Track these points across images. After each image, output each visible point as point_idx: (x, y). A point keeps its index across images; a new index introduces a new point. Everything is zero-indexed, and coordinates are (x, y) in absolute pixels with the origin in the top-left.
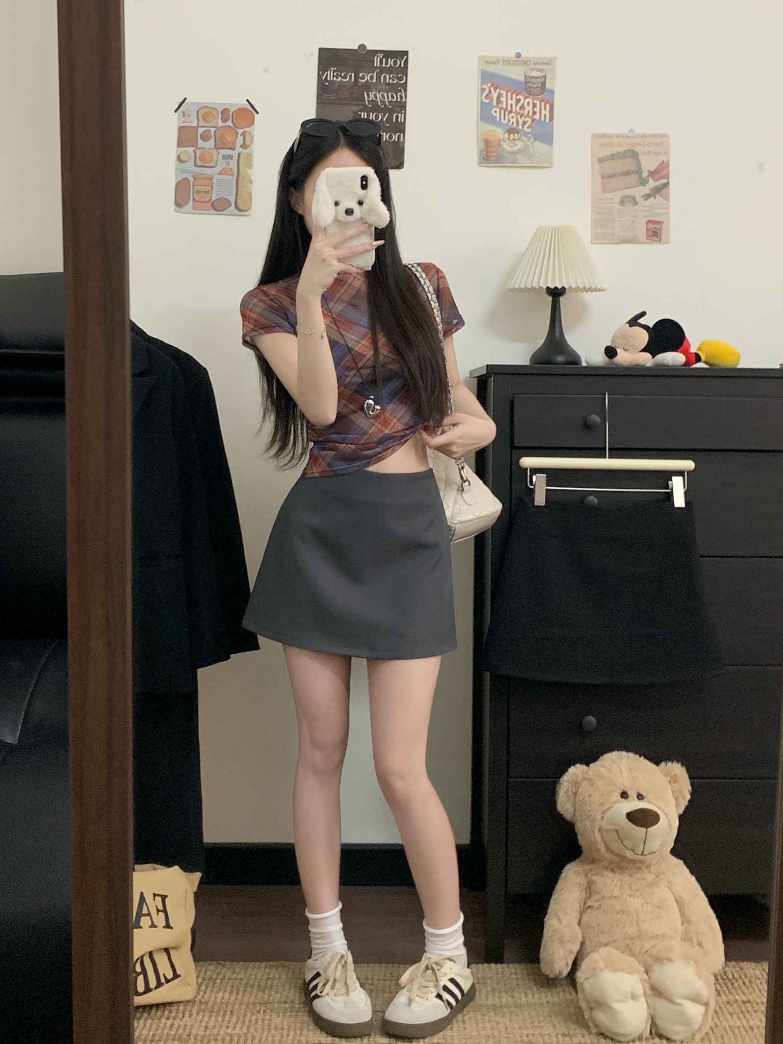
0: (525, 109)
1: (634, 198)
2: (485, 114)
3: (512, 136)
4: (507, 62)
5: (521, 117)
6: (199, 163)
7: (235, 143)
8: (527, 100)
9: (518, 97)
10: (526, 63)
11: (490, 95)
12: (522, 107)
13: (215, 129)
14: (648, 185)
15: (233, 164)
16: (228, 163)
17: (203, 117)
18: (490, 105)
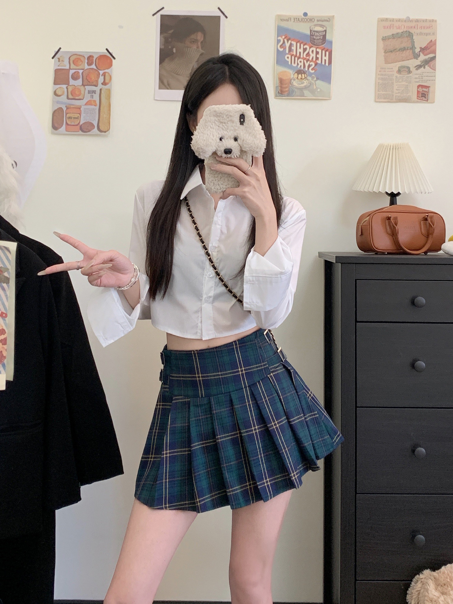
0: (310, 55)
1: (408, 68)
2: (280, 60)
3: (300, 75)
4: (297, 20)
5: (307, 62)
7: (97, 81)
8: (311, 49)
9: (305, 47)
10: (311, 20)
11: (283, 45)
12: (308, 54)
13: (82, 71)
14: (418, 58)
15: (96, 97)
16: (92, 97)
17: (73, 61)
18: (284, 53)
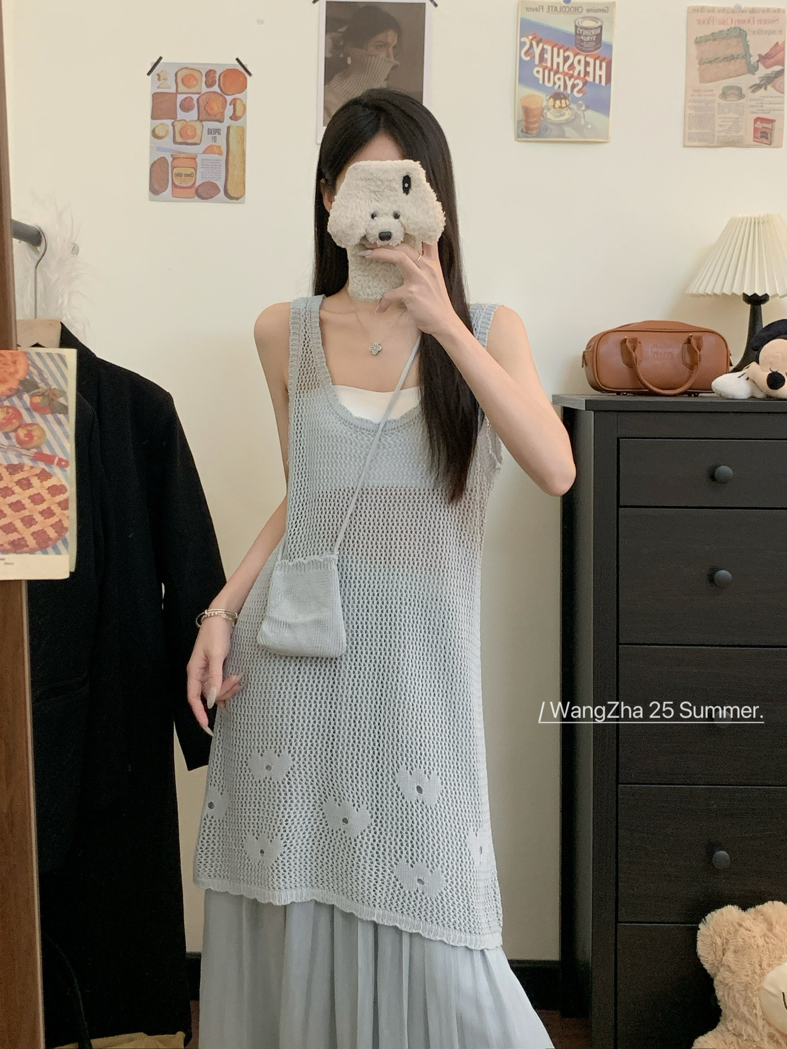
0: (574, 68)
2: (525, 75)
3: (558, 102)
4: (553, 9)
5: (570, 80)
6: (179, 139)
7: (223, 114)
8: (578, 58)
9: (567, 54)
10: (577, 9)
11: (531, 51)
12: (572, 66)
13: (198, 96)
15: (221, 140)
16: (215, 139)
17: (183, 80)
18: (531, 64)
